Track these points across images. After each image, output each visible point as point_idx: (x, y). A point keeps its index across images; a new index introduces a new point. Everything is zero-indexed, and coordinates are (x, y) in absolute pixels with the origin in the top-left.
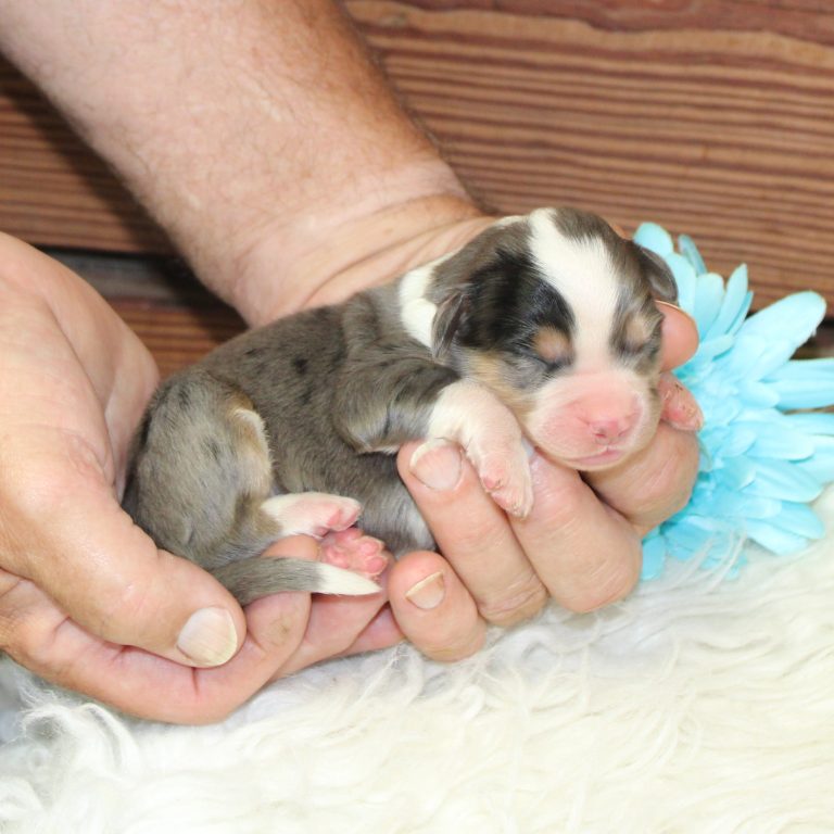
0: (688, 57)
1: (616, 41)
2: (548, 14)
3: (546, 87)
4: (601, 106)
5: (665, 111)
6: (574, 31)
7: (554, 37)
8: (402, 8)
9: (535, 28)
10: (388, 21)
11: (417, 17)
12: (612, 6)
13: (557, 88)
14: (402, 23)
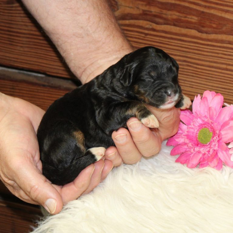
0: (222, 41)
1: (204, 36)
2: (187, 28)
3: (187, 46)
4: (200, 52)
5: (216, 55)
6: (194, 32)
7: (189, 34)
8: (151, 23)
9: (184, 31)
10: (147, 26)
11: (154, 26)
12: (203, 27)
13: (190, 47)
14: (151, 27)
